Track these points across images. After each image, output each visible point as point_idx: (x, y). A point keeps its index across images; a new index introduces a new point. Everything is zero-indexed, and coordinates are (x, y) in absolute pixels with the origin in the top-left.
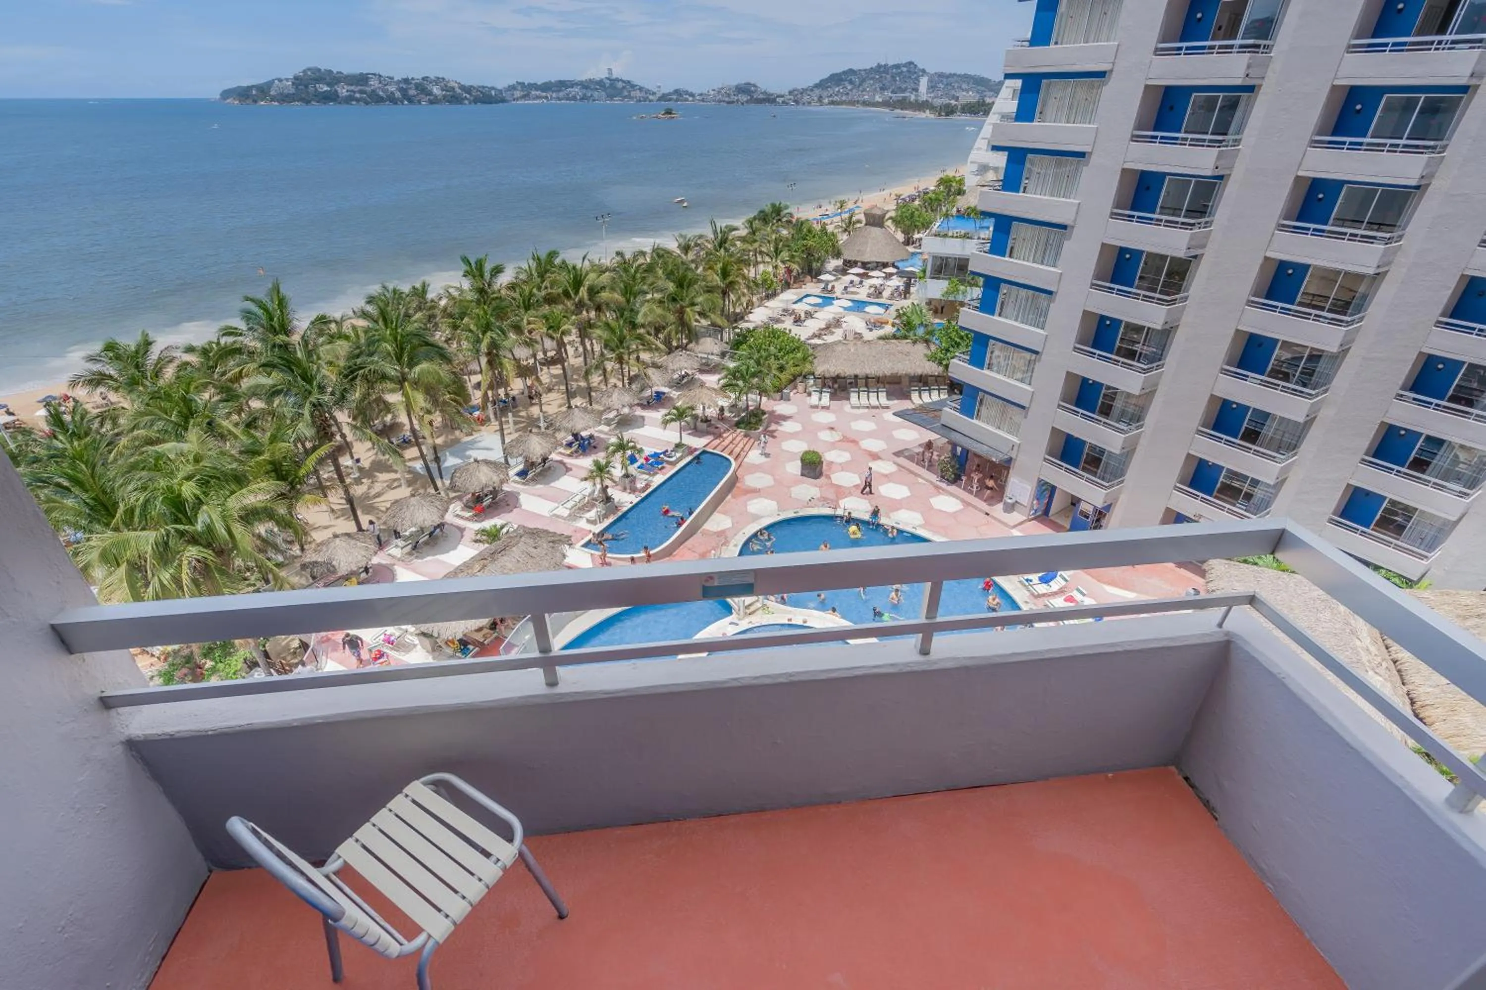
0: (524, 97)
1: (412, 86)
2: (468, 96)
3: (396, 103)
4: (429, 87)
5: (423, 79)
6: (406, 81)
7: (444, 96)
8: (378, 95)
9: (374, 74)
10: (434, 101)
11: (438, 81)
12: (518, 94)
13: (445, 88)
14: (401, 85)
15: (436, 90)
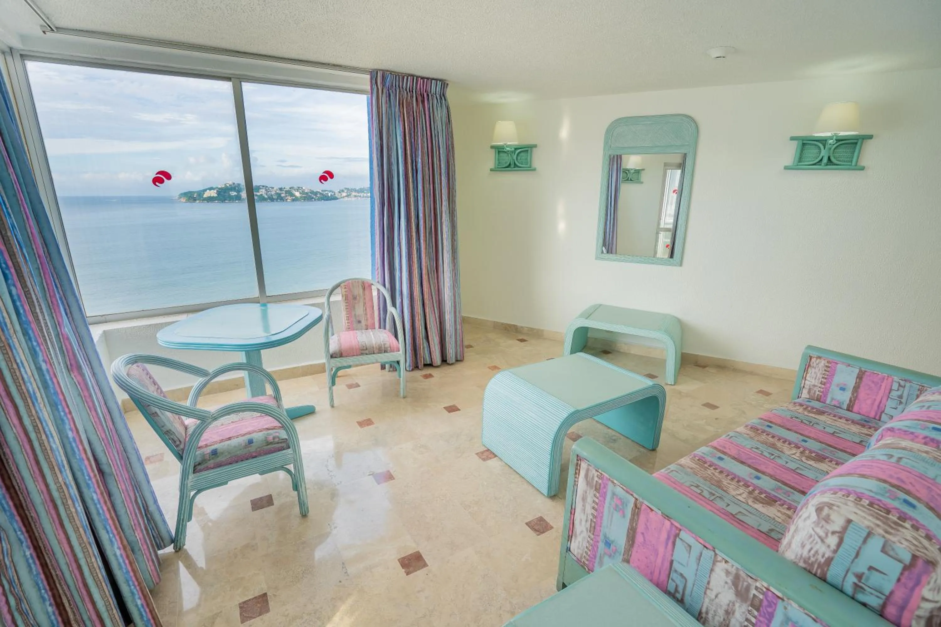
0: (347, 196)
1: (284, 192)
2: (314, 197)
3: (273, 201)
4: (294, 192)
5: (290, 188)
6: (281, 189)
7: (301, 197)
8: (264, 197)
9: (263, 186)
10: (295, 199)
11: (298, 189)
12: (344, 194)
13: (303, 192)
14: (277, 192)
15: (297, 194)
